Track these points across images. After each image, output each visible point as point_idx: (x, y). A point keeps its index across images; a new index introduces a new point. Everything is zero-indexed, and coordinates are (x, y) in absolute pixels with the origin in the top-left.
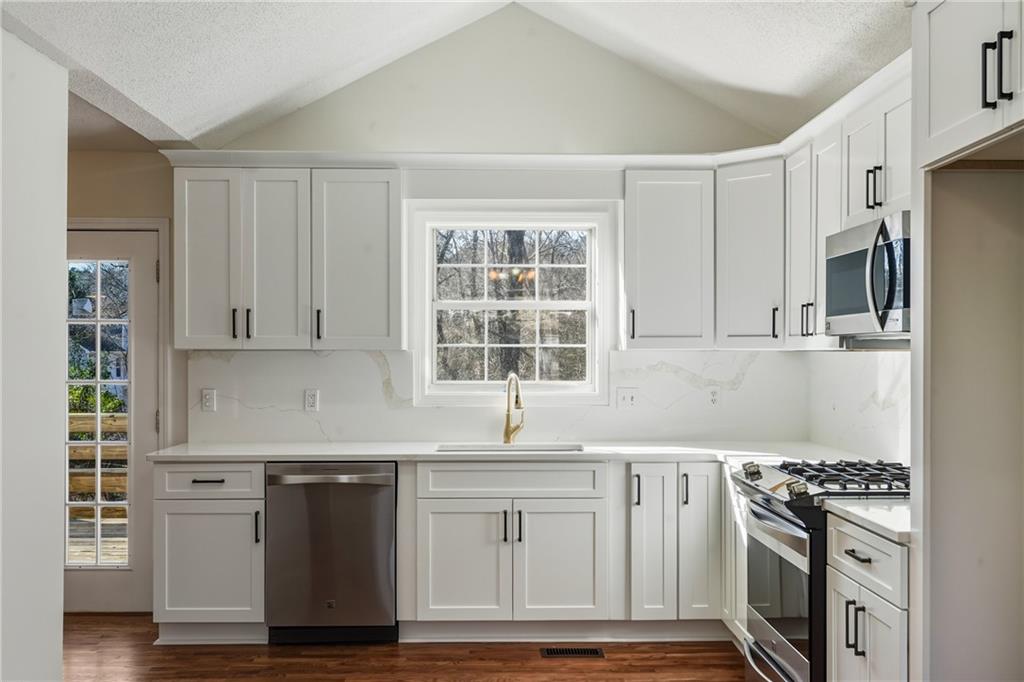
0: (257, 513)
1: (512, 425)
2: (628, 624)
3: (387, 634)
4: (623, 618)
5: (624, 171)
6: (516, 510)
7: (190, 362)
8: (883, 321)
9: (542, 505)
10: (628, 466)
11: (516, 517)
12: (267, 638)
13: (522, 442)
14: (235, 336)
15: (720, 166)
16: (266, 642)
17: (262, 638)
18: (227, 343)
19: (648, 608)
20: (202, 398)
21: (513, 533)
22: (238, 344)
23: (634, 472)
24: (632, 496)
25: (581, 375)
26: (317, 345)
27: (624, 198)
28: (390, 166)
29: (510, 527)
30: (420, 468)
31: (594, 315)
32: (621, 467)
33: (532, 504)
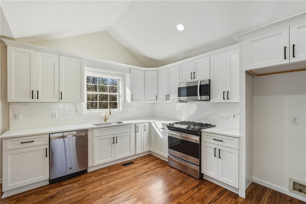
0: (46, 149)
1: (106, 118)
4: (134, 154)
5: (130, 69)
6: (115, 137)
7: (10, 106)
9: (121, 135)
10: (136, 125)
11: (116, 138)
12: (48, 182)
14: (33, 98)
15: (146, 70)
16: (48, 184)
17: (48, 183)
18: (30, 100)
19: (139, 151)
20: (15, 116)
21: (115, 142)
22: (34, 100)
23: (137, 126)
24: (136, 132)
25: (117, 108)
26: (61, 101)
29: (115, 140)
30: (94, 130)
31: (119, 96)
32: (134, 125)
33: (119, 135)
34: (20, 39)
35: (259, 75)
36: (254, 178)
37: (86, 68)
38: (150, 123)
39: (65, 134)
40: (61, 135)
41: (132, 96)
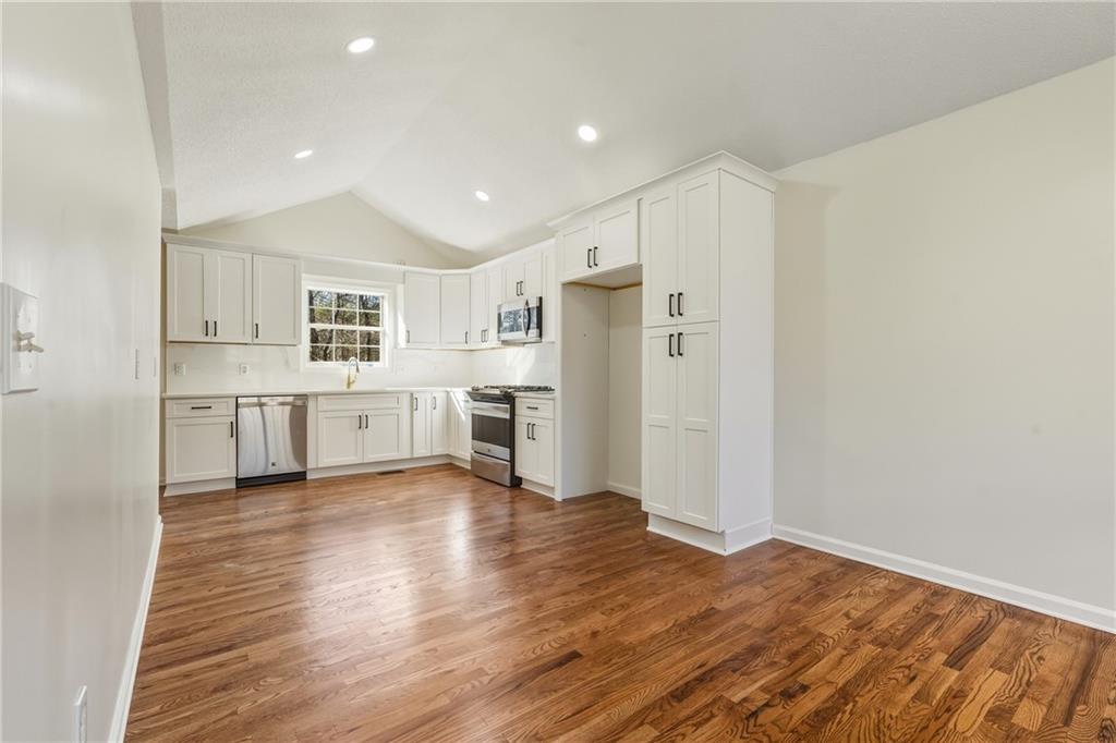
0: (232, 423)
1: (351, 381)
2: (412, 459)
3: (303, 475)
4: (410, 458)
5: (404, 273)
6: (365, 415)
7: (167, 349)
8: (527, 333)
9: (377, 412)
10: (412, 394)
11: (365, 418)
12: (235, 483)
13: (354, 388)
14: (206, 335)
16: (235, 486)
17: (233, 485)
18: (202, 338)
19: (420, 452)
20: (176, 368)
21: (364, 425)
22: (208, 339)
23: (414, 397)
24: (413, 407)
25: (377, 359)
26: (257, 341)
27: (404, 283)
28: (296, 258)
29: (362, 422)
30: (319, 398)
31: (384, 334)
32: (409, 395)
33: (372, 412)
34: (188, 231)
35: (615, 289)
36: (610, 483)
37: (303, 275)
38: (448, 392)
39: (264, 400)
40: (255, 400)
41: (408, 332)
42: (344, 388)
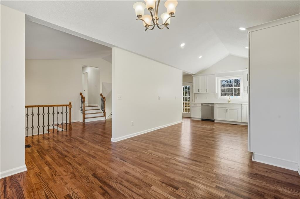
0: (200, 108)
1: (229, 101)
2: (242, 122)
3: (213, 121)
7: (195, 94)
9: (231, 109)
17: (201, 120)
21: (227, 111)
22: (199, 93)
23: (242, 105)
24: (242, 108)
25: (240, 95)
26: (207, 92)
30: (217, 104)
31: (241, 89)
33: (229, 109)
41: (244, 88)
42: (228, 103)
